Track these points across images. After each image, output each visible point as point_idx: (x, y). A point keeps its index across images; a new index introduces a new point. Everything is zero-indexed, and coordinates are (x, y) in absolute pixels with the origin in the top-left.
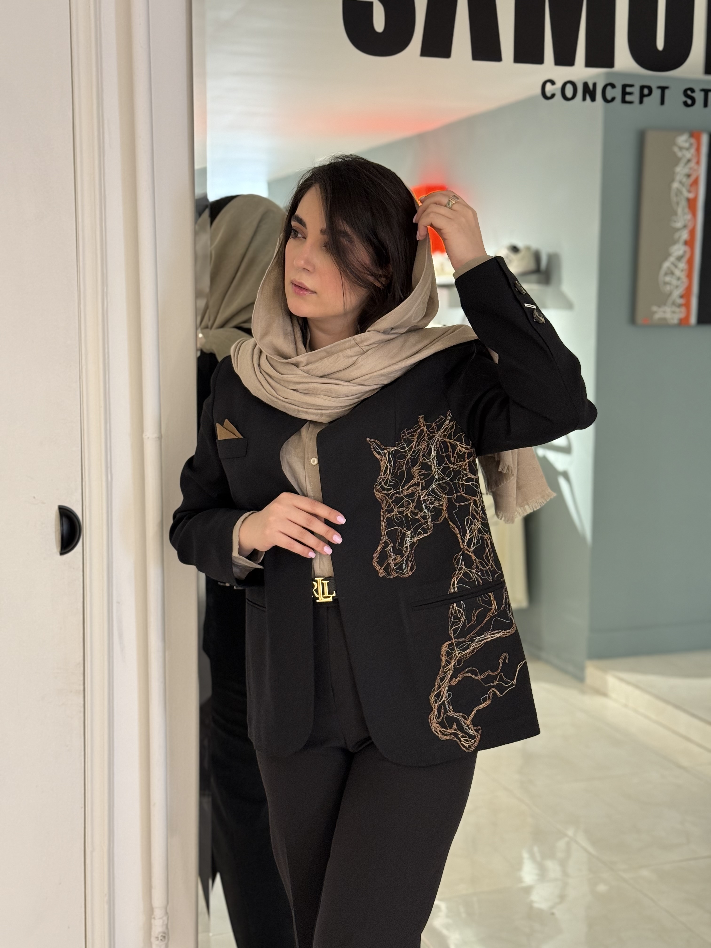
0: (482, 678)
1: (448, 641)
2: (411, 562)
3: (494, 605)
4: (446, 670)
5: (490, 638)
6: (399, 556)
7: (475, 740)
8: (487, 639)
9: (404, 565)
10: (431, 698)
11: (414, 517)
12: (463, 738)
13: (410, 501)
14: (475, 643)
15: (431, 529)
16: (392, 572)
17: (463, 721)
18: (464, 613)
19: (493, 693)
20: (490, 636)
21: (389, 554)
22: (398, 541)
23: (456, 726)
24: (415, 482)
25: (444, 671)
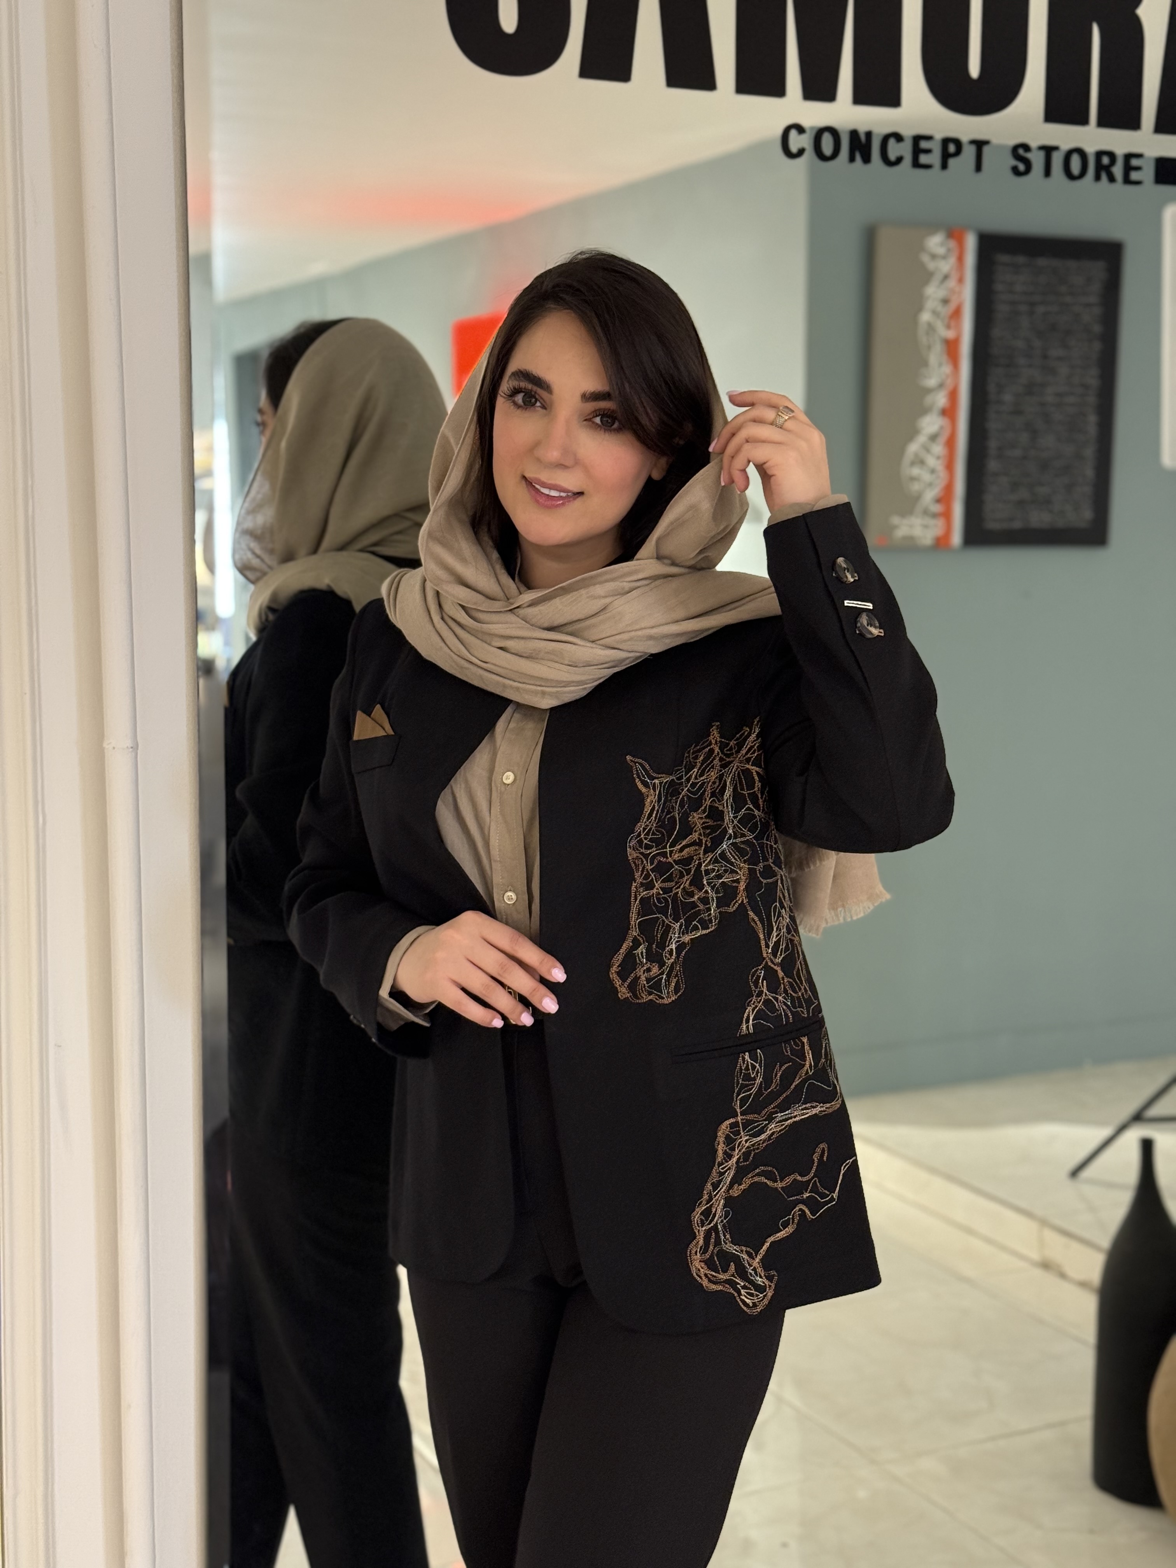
0: (784, 1186)
1: (730, 1118)
2: (677, 978)
3: (808, 1059)
4: (722, 1169)
5: (800, 1116)
6: (656, 965)
7: (765, 1293)
8: (795, 1117)
9: (663, 981)
10: (695, 1216)
11: (688, 900)
12: (745, 1291)
13: (684, 872)
14: (774, 1123)
15: (715, 921)
16: (641, 991)
17: (747, 1261)
18: (761, 1070)
19: (800, 1213)
20: (800, 1113)
21: (640, 960)
22: (657, 940)
23: (735, 1268)
24: (696, 840)
25: (720, 1171)
